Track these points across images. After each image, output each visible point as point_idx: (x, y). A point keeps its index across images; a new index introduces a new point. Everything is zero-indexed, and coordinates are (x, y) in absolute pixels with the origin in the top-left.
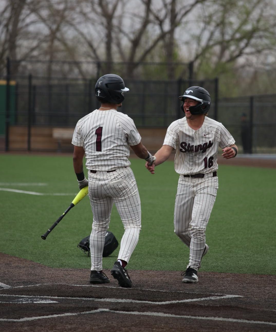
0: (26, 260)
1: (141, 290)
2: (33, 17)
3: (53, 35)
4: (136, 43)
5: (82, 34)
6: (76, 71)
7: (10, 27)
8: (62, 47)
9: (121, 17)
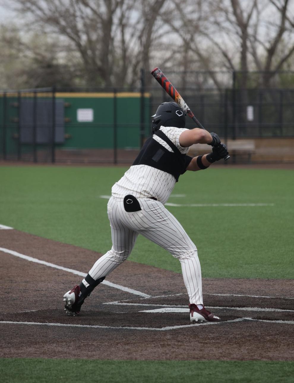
0: (166, 271)
1: (284, 299)
2: (166, 28)
3: (187, 46)
4: (271, 52)
5: (216, 44)
6: (211, 82)
7: (144, 39)
8: (196, 57)
9: (256, 26)
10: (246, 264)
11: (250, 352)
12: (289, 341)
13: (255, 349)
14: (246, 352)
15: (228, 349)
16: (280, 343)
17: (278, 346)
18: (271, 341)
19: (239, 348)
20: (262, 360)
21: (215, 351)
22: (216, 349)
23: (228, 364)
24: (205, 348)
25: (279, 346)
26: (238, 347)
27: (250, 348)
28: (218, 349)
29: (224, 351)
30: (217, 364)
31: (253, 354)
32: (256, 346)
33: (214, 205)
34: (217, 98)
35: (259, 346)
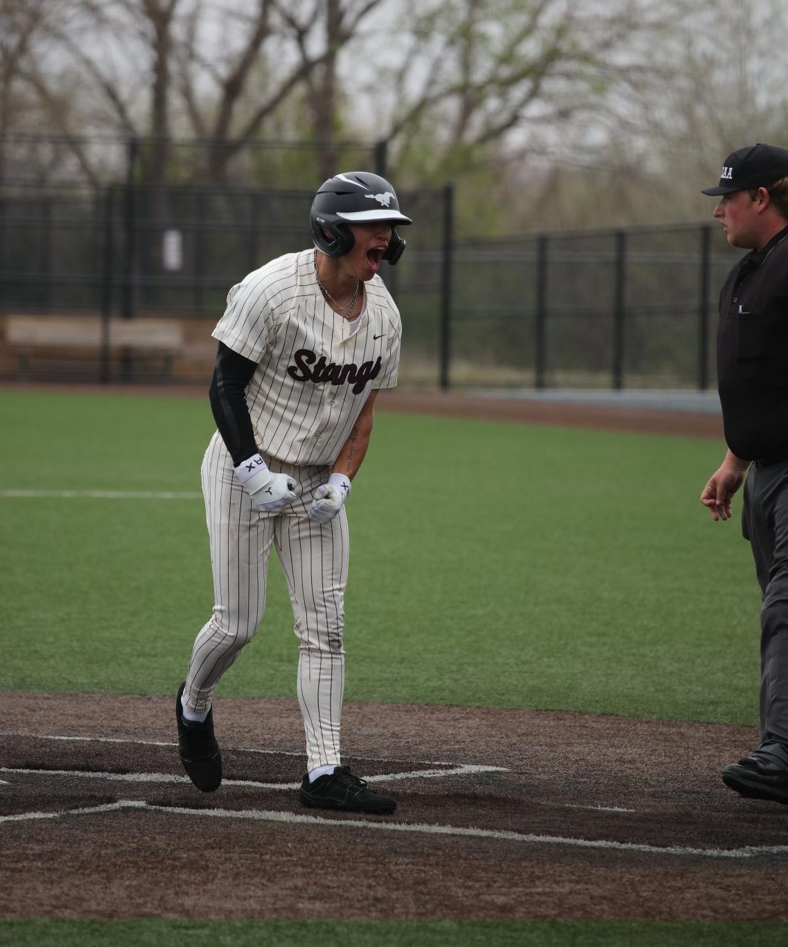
1: (234, 752)
3: (9, 65)
4: (233, 88)
5: (88, 63)
6: (72, 162)
8: (32, 96)
9: (192, 20)
10: (139, 656)
11: (133, 895)
12: (239, 865)
13: (149, 886)
14: (123, 894)
15: (77, 886)
16: (215, 871)
17: (208, 878)
18: (192, 866)
19: (105, 884)
20: (164, 915)
21: (41, 891)
22: (45, 885)
23: (74, 926)
24: (16, 884)
25: (211, 877)
26: (104, 881)
27: (134, 883)
28: (50, 887)
29: (67, 892)
30: (46, 927)
31: (140, 901)
32: (150, 879)
33: (67, 494)
34: (88, 208)
35: (160, 879)
